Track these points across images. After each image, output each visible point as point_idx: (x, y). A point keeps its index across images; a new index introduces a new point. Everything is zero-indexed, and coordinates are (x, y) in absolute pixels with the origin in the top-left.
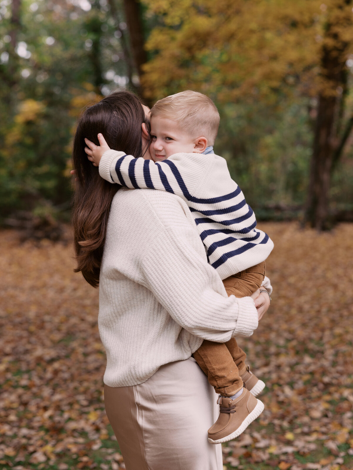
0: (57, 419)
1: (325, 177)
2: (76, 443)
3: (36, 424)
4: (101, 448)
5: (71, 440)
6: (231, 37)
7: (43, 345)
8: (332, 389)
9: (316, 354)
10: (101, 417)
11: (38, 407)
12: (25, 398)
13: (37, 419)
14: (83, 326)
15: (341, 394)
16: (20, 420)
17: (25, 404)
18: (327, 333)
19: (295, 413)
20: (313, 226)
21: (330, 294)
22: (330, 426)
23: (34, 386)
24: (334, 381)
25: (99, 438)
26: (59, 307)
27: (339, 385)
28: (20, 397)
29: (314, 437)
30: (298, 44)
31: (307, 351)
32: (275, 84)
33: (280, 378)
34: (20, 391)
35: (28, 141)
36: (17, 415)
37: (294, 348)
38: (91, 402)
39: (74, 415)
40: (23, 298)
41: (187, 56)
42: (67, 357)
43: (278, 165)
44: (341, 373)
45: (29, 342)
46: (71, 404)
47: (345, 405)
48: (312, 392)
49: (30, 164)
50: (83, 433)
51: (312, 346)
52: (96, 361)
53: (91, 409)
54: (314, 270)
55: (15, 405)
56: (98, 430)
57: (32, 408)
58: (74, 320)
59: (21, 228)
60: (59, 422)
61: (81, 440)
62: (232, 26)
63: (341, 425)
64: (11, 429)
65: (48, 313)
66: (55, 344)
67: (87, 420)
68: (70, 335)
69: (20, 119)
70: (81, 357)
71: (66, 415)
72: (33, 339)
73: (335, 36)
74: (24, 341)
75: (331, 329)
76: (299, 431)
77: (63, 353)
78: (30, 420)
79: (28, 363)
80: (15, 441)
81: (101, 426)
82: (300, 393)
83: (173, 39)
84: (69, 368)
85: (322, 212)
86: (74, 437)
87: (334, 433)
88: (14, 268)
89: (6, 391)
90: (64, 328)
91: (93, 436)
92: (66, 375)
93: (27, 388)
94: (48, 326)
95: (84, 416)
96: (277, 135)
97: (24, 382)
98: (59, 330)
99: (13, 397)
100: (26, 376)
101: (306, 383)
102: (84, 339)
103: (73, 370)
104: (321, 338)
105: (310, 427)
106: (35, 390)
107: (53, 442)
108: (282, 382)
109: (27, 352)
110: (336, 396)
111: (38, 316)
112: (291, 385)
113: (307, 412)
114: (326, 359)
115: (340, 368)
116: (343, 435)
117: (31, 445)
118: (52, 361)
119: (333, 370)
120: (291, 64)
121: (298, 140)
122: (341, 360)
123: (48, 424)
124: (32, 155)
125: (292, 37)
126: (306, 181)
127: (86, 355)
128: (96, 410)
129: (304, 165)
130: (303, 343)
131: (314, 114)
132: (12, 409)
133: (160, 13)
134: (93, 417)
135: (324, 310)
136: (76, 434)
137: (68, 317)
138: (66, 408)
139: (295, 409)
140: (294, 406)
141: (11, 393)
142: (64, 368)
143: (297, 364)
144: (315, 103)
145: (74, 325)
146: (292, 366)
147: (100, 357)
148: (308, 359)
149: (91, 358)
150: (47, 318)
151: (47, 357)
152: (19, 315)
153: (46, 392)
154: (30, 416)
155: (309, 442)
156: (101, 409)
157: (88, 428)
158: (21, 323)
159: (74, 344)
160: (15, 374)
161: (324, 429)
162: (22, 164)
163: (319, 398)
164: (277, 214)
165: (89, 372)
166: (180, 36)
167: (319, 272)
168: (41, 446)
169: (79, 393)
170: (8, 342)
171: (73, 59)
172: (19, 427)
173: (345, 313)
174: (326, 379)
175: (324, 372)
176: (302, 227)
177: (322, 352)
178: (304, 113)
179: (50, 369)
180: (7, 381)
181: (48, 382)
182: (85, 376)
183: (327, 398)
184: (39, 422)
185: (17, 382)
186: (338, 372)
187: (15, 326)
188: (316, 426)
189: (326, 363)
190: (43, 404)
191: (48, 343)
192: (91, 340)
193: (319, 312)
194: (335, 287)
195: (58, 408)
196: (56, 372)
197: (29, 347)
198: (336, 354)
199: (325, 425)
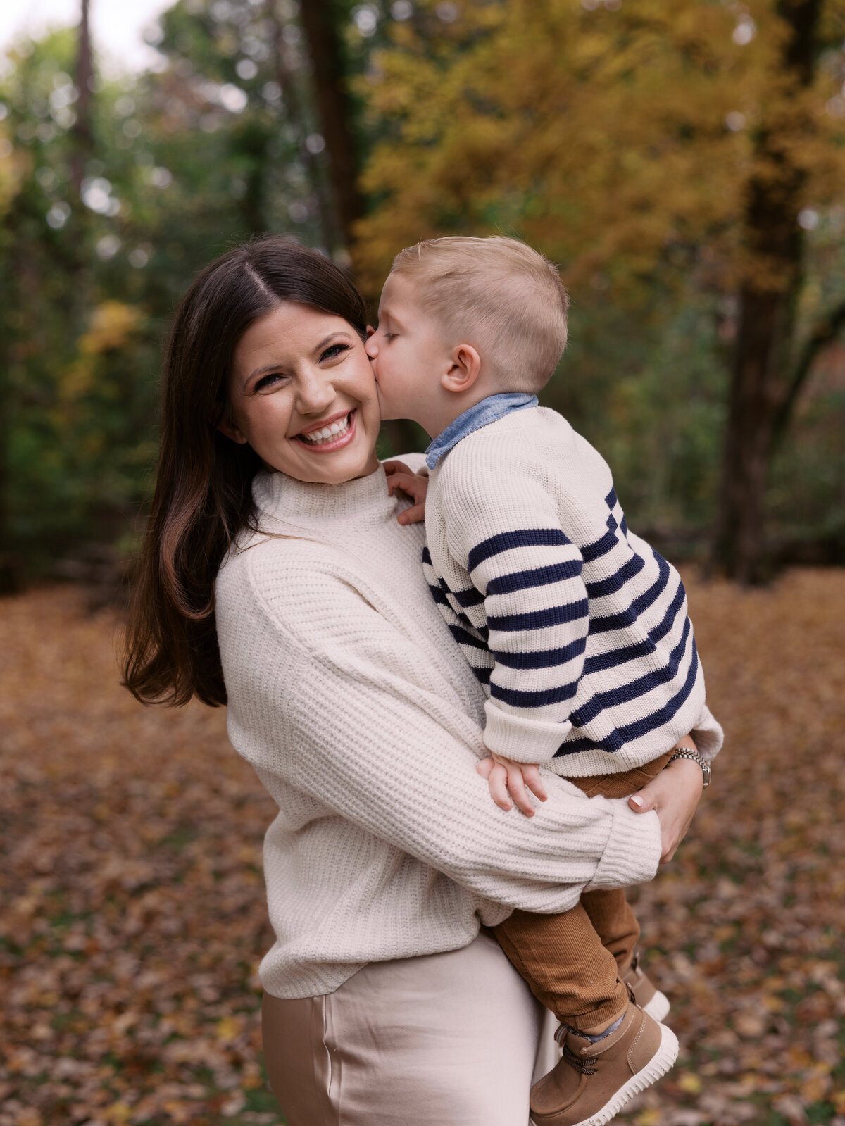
0: (145, 1034)
1: (756, 467)
2: (185, 1099)
3: (95, 1049)
4: (244, 1110)
5: (173, 1090)
6: (547, 163)
7: (125, 852)
8: (787, 962)
9: (747, 876)
10: (247, 1030)
11: (104, 1005)
12: (76, 980)
13: (99, 1034)
14: (217, 806)
15: (807, 973)
16: (59, 1037)
17: (73, 996)
18: (770, 824)
19: (701, 1022)
21: (772, 730)
22: (787, 1057)
23: (97, 950)
24: (791, 944)
25: (239, 1086)
26: (164, 760)
27: (802, 954)
28: (63, 977)
29: (747, 1086)
30: (696, 176)
31: (726, 868)
32: (645, 263)
33: (663, 934)
34: (64, 963)
35: (109, 391)
36: (53, 1025)
37: (694, 859)
38: (226, 993)
39: (184, 1024)
40: (86, 738)
41: (451, 203)
42: (177, 879)
43: (650, 442)
44: (807, 924)
45: (93, 845)
46: (178, 998)
47: (817, 1004)
48: (740, 969)
49: (114, 441)
50: (202, 1073)
51: (735, 854)
52: (240, 890)
53: (224, 1010)
54: (733, 674)
55: (51, 999)
56: (237, 1064)
57: (90, 1006)
58: (196, 792)
59: (91, 580)
60: (148, 1044)
61: (197, 1091)
62: (552, 138)
63: (812, 1055)
64: (36, 1061)
65: (138, 776)
66: (151, 849)
67: (213, 1038)
68: (186, 827)
69: (90, 345)
70: (207, 882)
71: (166, 1026)
72: (103, 837)
73: (779, 158)
74: (82, 841)
75: (779, 813)
76: (710, 1069)
77: (167, 870)
78: (82, 1038)
79: (87, 894)
80: (45, 1090)
81: (246, 1053)
82: (712, 972)
83: (420, 166)
84: (180, 908)
85: (748, 544)
86: (181, 1082)
87: (796, 1076)
88: (73, 672)
89: (31, 963)
90: (174, 810)
91: (226, 1080)
92: (171, 925)
93: (80, 956)
94: (139, 806)
95: (209, 1028)
96: (649, 376)
97: (75, 941)
98: (161, 814)
99: (47, 979)
100: (79, 927)
101: (727, 946)
102: (218, 837)
103: (190, 913)
104: (756, 836)
105: (737, 1058)
106: (98, 960)
107: (130, 1096)
108: (669, 944)
109: (86, 868)
110: (797, 979)
111: (117, 782)
112: (691, 951)
113: (729, 1019)
114: (770, 887)
115: (803, 910)
116: (817, 1079)
117: (80, 1101)
118: (141, 890)
119: (786, 914)
120: (680, 220)
121: (695, 388)
122: (803, 889)
123: (123, 1047)
124: (117, 422)
125: (682, 162)
126: (713, 476)
127: (219, 875)
128: (236, 1011)
130: (714, 848)
131: (729, 332)
132: (44, 1008)
133: (393, 113)
134: (227, 1033)
135: (761, 767)
136: (186, 1075)
137: (184, 783)
138: (165, 1006)
139: (701, 1013)
140: (698, 1004)
141: (42, 968)
142: (167, 907)
143: (704, 898)
144: (730, 307)
145: (198, 805)
146: (692, 905)
147: (252, 880)
148: (727, 889)
149: (231, 884)
150: (136, 787)
151: (131, 881)
152: (73, 779)
153: (125, 965)
154: (81, 1026)
155: (736, 1100)
156: (249, 1010)
157: (216, 1060)
158: (77, 799)
159: (194, 849)
160: (55, 922)
161: (771, 1066)
162: (95, 441)
163: (756, 985)
165: (224, 917)
166: (436, 160)
167: (746, 678)
168: (104, 1105)
169: (200, 970)
170: (45, 844)
171: (208, 214)
172: (56, 1055)
173: (809, 775)
174: (772, 938)
175: (767, 921)
176: (706, 576)
177: (759, 870)
178: (706, 329)
179: (136, 910)
180: (37, 938)
181: (129, 943)
182: (214, 928)
183: (775, 984)
184: (102, 1042)
185: (59, 941)
186: (798, 921)
187: (65, 804)
188: (751, 1057)
189: (770, 898)
190: (114, 997)
191: (135, 846)
192: (232, 839)
193: (748, 772)
194: (783, 714)
195: (149, 1008)
196: (149, 917)
197: (92, 855)
198: (793, 875)
199: (774, 1054)
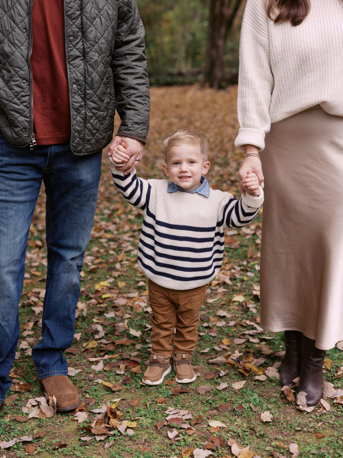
1: (220, 43)
20: (211, 86)
43: (178, 37)
54: (215, 116)
85: (218, 73)
96: (177, 10)
104: (226, 156)
126: (203, 50)
129: (201, 36)
164: (180, 79)
167: (219, 117)
176: (203, 86)
177: (228, 164)
